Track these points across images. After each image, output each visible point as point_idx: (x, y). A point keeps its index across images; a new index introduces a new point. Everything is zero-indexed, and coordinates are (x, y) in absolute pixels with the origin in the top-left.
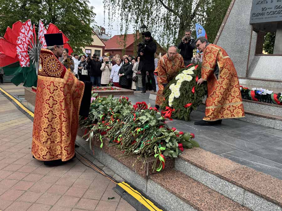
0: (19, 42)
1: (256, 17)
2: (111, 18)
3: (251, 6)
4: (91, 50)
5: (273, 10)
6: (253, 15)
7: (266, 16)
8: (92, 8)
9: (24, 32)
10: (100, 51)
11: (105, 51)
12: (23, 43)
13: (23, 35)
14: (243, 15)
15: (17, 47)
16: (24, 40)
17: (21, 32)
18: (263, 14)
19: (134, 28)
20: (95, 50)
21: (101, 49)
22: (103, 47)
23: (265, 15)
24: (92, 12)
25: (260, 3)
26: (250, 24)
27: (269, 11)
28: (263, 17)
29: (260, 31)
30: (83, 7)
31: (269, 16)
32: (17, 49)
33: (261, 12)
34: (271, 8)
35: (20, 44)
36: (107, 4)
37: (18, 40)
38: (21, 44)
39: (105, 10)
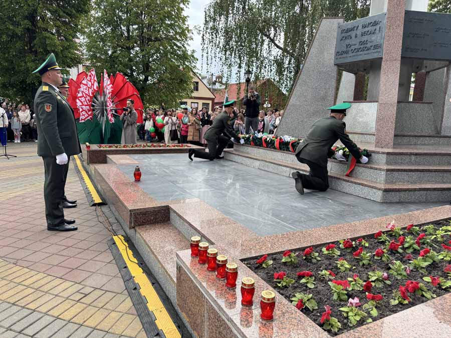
0: (80, 95)
1: (340, 56)
2: (209, 63)
3: (335, 43)
4: (198, 103)
5: (357, 47)
6: (338, 53)
7: (351, 54)
8: (194, 51)
9: (86, 83)
10: (209, 104)
11: (214, 104)
12: (85, 96)
13: (85, 87)
14: (325, 54)
15: (77, 101)
16: (87, 92)
17: (83, 84)
18: (347, 52)
19: (237, 74)
20: (203, 103)
21: (210, 102)
22: (212, 100)
23: (350, 52)
24: (193, 56)
25: (344, 39)
26: (335, 65)
27: (353, 48)
28: (348, 55)
29: (359, 73)
30: (182, 51)
31: (354, 54)
32: (76, 103)
33: (345, 49)
34: (355, 45)
35: (81, 97)
36: (205, 46)
37: (79, 93)
38: (83, 96)
39: (203, 53)
